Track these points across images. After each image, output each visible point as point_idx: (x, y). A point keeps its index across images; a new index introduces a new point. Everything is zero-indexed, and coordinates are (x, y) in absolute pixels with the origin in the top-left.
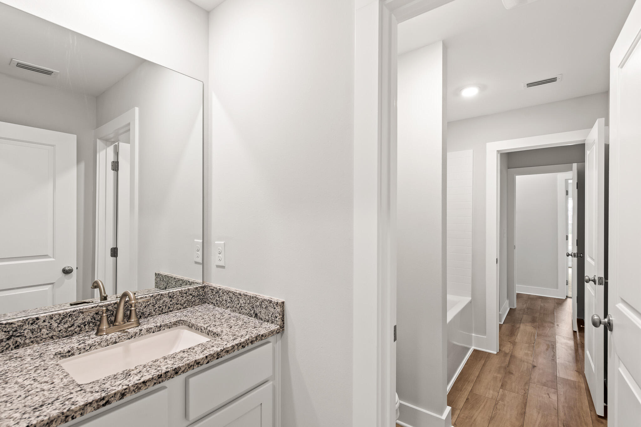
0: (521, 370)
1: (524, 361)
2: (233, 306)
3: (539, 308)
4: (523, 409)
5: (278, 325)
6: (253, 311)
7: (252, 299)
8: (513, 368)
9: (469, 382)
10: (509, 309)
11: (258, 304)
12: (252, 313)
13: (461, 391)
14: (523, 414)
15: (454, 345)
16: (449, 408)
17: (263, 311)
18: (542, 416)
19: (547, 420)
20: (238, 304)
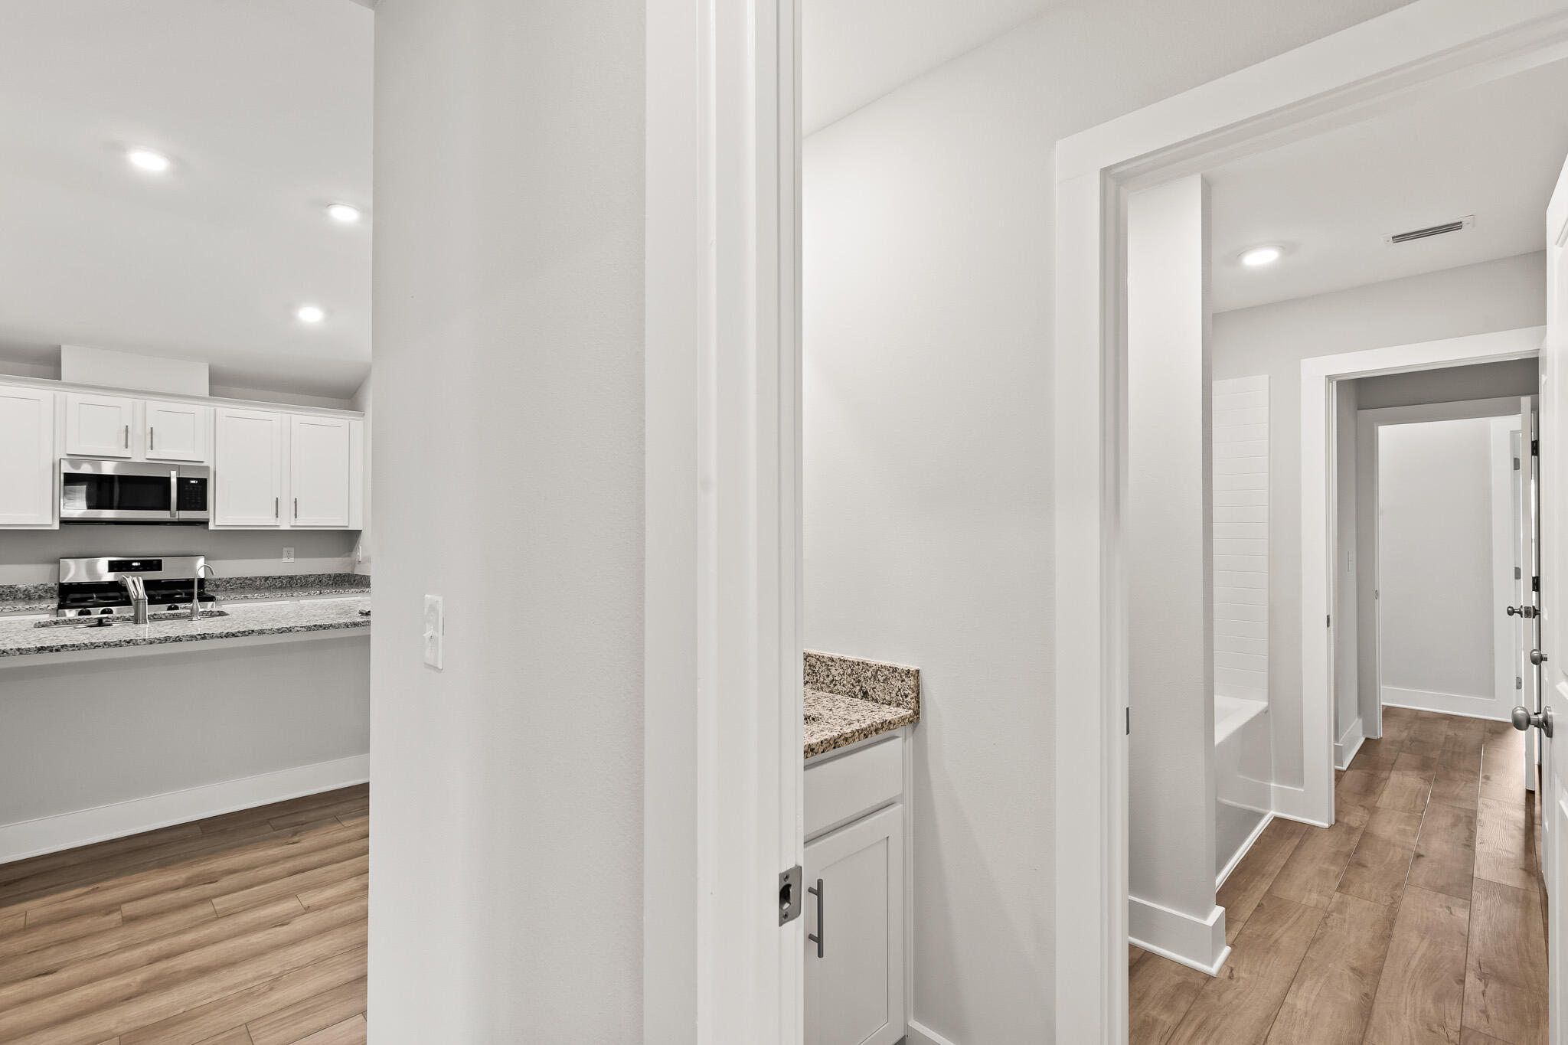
0: (1388, 860)
1: (1394, 845)
2: (817, 681)
3: (1442, 739)
4: (1386, 929)
5: (910, 709)
6: (858, 688)
7: (857, 667)
8: (1367, 855)
9: (1263, 875)
10: (1362, 740)
11: (869, 674)
12: (857, 692)
13: (1245, 890)
14: (1386, 937)
15: (1228, 807)
16: (1219, 910)
17: (879, 687)
18: (1430, 945)
19: (1440, 952)
20: (828, 676)
